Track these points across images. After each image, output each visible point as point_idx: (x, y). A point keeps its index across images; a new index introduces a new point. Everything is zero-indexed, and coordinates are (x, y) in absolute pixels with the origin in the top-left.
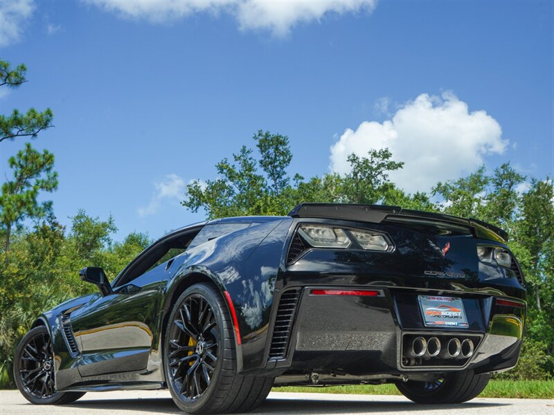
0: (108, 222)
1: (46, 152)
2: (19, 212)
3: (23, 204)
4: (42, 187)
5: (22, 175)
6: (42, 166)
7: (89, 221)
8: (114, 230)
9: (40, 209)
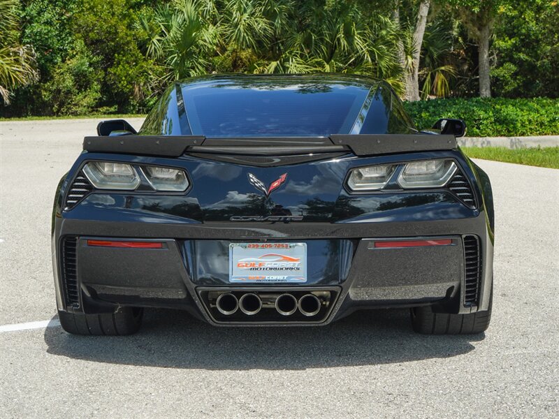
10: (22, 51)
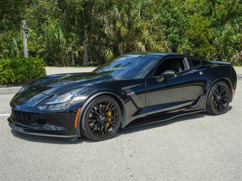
10: (166, 42)
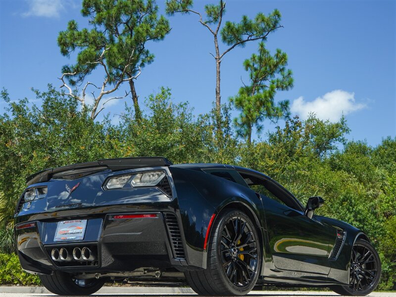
0: (340, 122)
1: (279, 52)
2: (258, 111)
3: (262, 103)
4: (278, 87)
5: (257, 77)
6: (276, 66)
7: (320, 123)
8: (347, 131)
9: (277, 109)
